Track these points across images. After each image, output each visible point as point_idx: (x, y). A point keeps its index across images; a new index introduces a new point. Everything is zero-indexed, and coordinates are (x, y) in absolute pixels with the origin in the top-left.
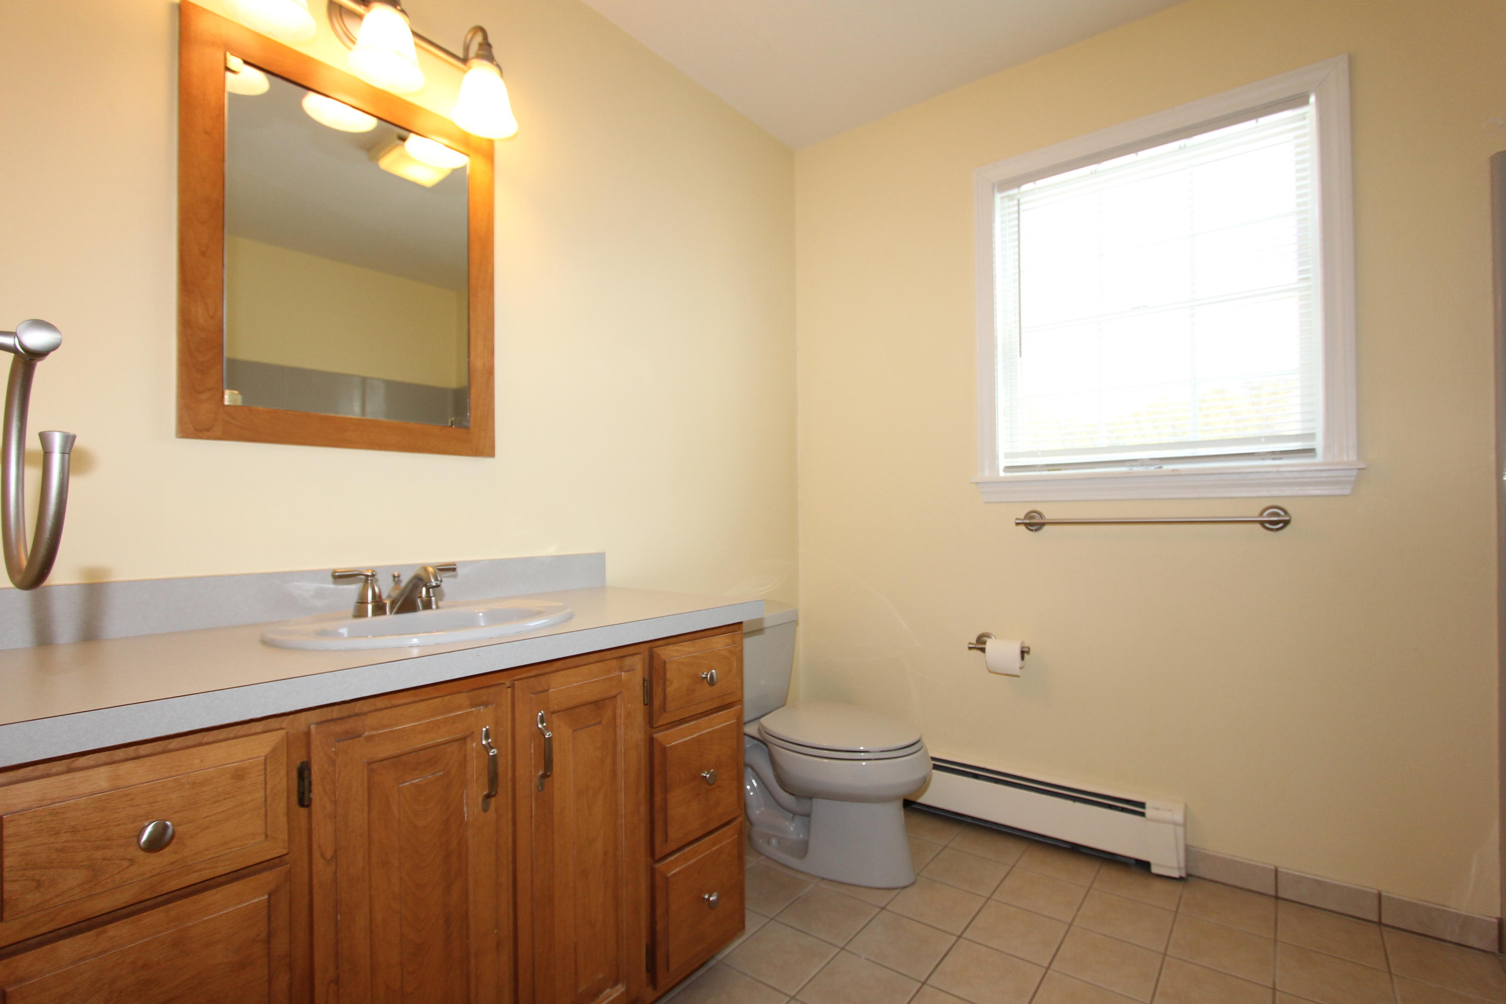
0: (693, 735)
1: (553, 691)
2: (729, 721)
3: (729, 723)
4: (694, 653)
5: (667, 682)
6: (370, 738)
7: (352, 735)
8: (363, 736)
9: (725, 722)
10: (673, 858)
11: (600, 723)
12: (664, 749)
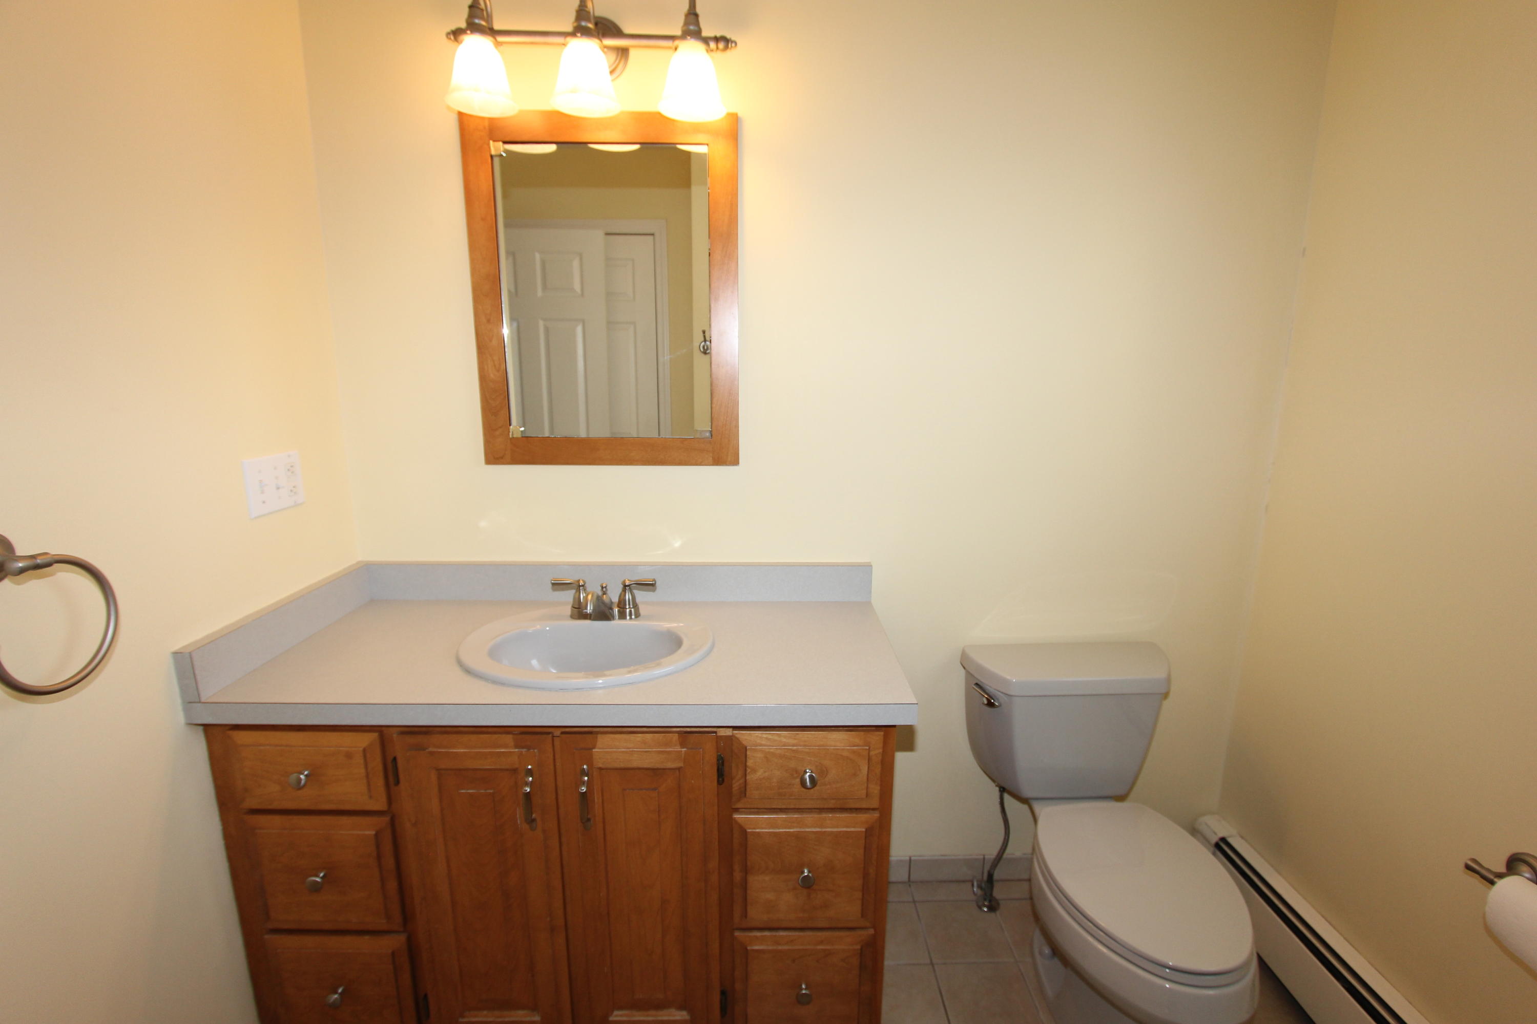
0: (789, 828)
1: (597, 752)
2: (854, 827)
3: (852, 829)
4: (793, 746)
5: (747, 769)
6: (432, 753)
7: (420, 748)
8: (427, 750)
9: (847, 827)
10: (758, 934)
11: (655, 789)
12: (744, 833)
